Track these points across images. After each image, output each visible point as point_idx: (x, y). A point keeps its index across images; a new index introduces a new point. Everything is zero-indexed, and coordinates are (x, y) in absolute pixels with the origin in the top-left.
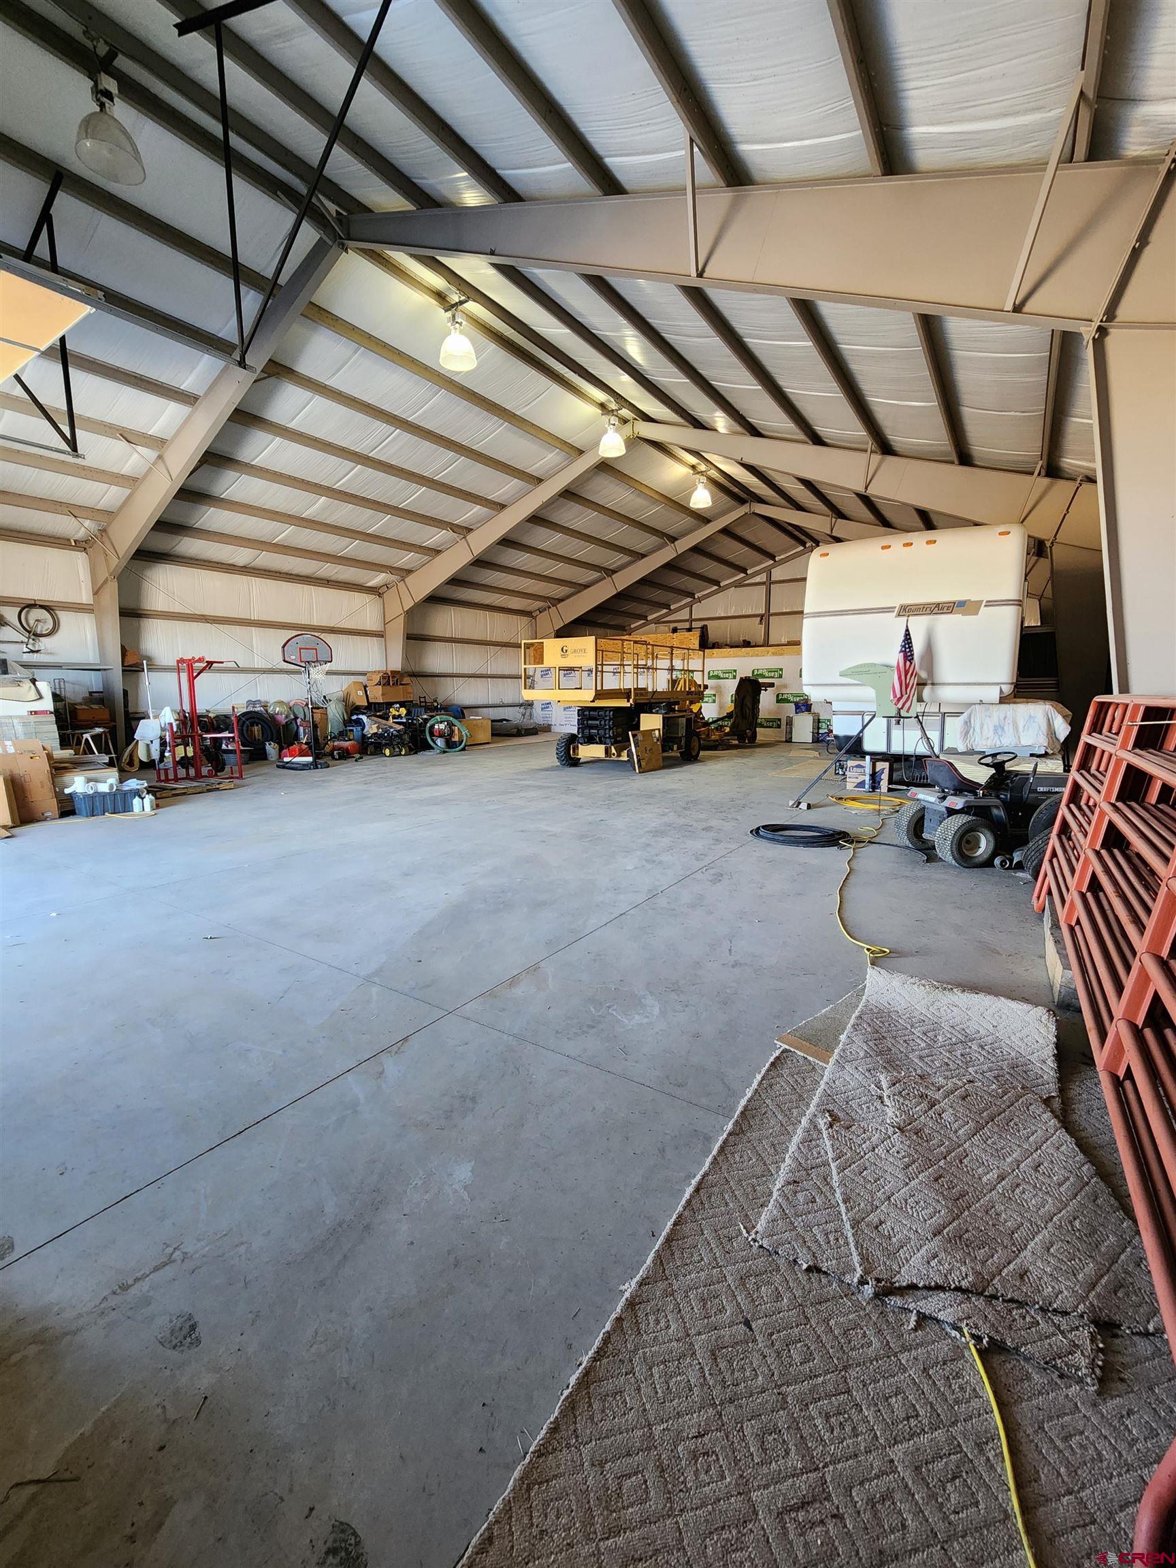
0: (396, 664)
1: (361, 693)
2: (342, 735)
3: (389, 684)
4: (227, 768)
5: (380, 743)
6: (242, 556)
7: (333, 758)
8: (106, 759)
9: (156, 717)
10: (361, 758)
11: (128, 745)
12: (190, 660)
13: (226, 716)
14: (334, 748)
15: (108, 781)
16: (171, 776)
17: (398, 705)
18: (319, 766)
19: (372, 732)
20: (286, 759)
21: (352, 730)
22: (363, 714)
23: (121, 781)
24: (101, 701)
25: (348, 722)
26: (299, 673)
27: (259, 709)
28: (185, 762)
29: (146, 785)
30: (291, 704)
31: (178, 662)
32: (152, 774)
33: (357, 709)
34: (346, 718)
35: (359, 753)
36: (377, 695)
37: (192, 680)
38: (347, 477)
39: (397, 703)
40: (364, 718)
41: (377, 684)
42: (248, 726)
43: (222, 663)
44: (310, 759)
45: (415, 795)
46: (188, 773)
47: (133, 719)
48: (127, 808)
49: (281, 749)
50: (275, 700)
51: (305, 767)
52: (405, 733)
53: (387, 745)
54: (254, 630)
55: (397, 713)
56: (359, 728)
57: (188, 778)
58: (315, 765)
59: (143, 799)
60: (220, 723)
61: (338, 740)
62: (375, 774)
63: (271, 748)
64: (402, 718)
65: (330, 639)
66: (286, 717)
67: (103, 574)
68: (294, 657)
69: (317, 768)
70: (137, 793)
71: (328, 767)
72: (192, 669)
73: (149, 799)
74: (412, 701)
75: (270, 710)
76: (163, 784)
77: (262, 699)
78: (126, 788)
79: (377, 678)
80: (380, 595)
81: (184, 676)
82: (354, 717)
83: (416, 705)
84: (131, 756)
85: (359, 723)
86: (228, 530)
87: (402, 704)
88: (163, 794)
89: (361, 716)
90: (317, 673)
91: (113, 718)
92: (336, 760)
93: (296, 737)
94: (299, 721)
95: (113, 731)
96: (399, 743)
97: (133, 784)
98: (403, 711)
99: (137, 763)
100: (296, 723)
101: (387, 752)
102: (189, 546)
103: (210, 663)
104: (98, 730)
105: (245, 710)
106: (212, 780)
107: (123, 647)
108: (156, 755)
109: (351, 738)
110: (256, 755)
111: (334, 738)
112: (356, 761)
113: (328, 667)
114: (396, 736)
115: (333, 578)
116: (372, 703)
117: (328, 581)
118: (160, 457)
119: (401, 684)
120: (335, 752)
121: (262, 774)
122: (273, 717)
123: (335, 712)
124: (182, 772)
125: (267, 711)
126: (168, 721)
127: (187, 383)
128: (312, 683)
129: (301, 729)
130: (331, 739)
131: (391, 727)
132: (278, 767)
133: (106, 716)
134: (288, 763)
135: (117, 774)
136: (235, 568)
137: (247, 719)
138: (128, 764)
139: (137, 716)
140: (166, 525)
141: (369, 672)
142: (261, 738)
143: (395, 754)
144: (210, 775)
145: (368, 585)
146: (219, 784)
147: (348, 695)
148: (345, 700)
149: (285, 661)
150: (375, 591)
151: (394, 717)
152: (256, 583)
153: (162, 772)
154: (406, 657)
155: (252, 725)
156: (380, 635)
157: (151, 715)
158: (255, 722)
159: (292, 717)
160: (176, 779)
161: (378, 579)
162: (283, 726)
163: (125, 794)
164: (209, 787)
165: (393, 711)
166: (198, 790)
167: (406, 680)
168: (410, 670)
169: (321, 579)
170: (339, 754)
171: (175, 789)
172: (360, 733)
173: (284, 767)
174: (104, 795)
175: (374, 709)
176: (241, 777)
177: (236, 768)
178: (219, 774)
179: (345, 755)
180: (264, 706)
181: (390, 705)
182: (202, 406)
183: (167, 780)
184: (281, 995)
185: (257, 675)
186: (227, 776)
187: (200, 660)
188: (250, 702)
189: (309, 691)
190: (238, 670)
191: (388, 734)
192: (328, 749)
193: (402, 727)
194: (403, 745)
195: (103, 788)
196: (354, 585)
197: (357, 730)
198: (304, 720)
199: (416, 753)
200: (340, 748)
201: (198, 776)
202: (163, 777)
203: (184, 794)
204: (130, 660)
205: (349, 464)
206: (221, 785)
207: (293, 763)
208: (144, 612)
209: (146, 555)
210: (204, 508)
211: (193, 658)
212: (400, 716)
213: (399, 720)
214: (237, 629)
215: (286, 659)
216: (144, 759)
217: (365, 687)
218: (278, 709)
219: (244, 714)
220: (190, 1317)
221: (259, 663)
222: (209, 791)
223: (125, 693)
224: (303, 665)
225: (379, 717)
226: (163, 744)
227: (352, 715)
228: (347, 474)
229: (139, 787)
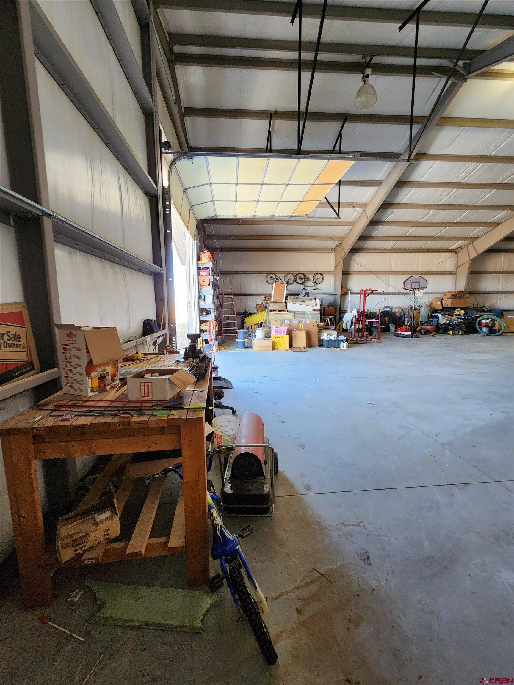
0: (461, 287)
1: (439, 303)
2: (427, 323)
3: (456, 298)
4: (374, 334)
5: (448, 328)
6: (389, 244)
7: (421, 333)
8: (333, 327)
9: (351, 312)
10: (436, 335)
11: (339, 323)
12: (365, 290)
13: (375, 313)
14: (422, 329)
15: (333, 336)
16: (353, 336)
17: (460, 309)
18: (414, 337)
19: (443, 322)
20: (399, 333)
21: (432, 321)
22: (439, 313)
23: (338, 336)
24: (332, 306)
25: (430, 317)
26: (410, 294)
27: (389, 310)
28: (358, 331)
29: (346, 338)
30: (403, 308)
31: (361, 291)
32: (347, 334)
33: (436, 311)
34: (429, 315)
35: (435, 332)
36: (448, 303)
37: (365, 297)
38: (446, 197)
39: (459, 308)
40: (439, 315)
41: (449, 298)
42: (383, 317)
43: (377, 290)
44: (410, 333)
45: (467, 357)
46: (359, 335)
47: (342, 313)
48: (338, 346)
49: (396, 328)
50: (396, 306)
51: (407, 337)
52: (463, 323)
53: (451, 329)
54: (391, 276)
55: (459, 313)
56: (436, 320)
57: (359, 337)
58: (412, 336)
59: (344, 343)
60: (372, 315)
61: (425, 325)
62: (444, 343)
63: (392, 327)
64: (461, 316)
65: (426, 277)
66: (401, 313)
67: (339, 259)
68: (409, 287)
69: (413, 338)
70: (342, 341)
71: (418, 338)
72: (365, 293)
73: (346, 343)
74: (468, 307)
75: (393, 311)
76: (350, 338)
77: (391, 305)
78: (339, 339)
79: (449, 295)
80: (456, 253)
81: (362, 296)
82: (434, 315)
83: (471, 309)
84: (340, 327)
85: (437, 317)
86: (386, 234)
87: (462, 309)
88: (351, 343)
89: (437, 314)
90: (419, 294)
91: (336, 313)
92: (423, 334)
93: (404, 322)
94: (406, 315)
95: (335, 317)
96: (458, 329)
97: (342, 337)
98: (463, 312)
99: (341, 329)
100: (404, 316)
101: (451, 333)
102: (370, 244)
103: (373, 291)
104: (331, 317)
105: (383, 310)
106: (368, 339)
107: (342, 286)
108: (349, 327)
109: (432, 324)
110: (386, 329)
111: (422, 324)
112: (433, 336)
113: (425, 290)
114: (457, 325)
115: (431, 248)
116: (444, 308)
117: (428, 250)
118: (364, 211)
119: (463, 298)
120: (422, 331)
121: (387, 338)
122: (394, 313)
123: (424, 312)
124: (357, 334)
125: (392, 311)
126: (355, 314)
127: (378, 177)
128: (415, 299)
129: (406, 319)
130: (421, 324)
131: (455, 320)
132: (395, 335)
133: (333, 311)
134: (399, 334)
135: (337, 333)
136: (387, 250)
137: (383, 314)
138: (338, 330)
139: (343, 312)
140: (363, 237)
141: (444, 292)
142: (388, 323)
143: (455, 334)
144: (367, 337)
145: (450, 248)
146: (371, 340)
147: (432, 303)
148: (430, 306)
149: (404, 289)
150: (454, 251)
151: (456, 315)
152: (394, 255)
153: (350, 334)
154: (468, 284)
155: (385, 316)
156: (453, 273)
157: (349, 312)
158: (386, 316)
159: (403, 313)
160: (355, 337)
161: (456, 245)
162: (398, 317)
163: (338, 341)
164: (367, 342)
165: (456, 312)
166: (363, 342)
167: (467, 296)
168: (469, 290)
169: (424, 249)
170: (424, 332)
171: (355, 341)
172: (436, 322)
173: (397, 336)
174: (332, 340)
175: (444, 310)
176: (379, 339)
177: (377, 334)
178: (370, 336)
179: (427, 332)
180: (391, 309)
181: (455, 309)
182: (383, 185)
183: (351, 337)
184: (400, 437)
185: (390, 295)
186: (373, 338)
187: (369, 290)
188: (385, 307)
189: (414, 302)
190: (384, 293)
191: (453, 324)
192: (418, 329)
193: (461, 320)
194: (461, 330)
195: (332, 338)
196: (442, 249)
197: (435, 321)
198: (408, 315)
199: (468, 334)
200: (425, 329)
201: (363, 336)
202: (350, 336)
203: (357, 343)
204: (344, 291)
205: (448, 190)
206: (372, 341)
207: (402, 334)
208: (350, 272)
209: (355, 250)
210: (378, 227)
211: (367, 289)
212: (460, 315)
213: (460, 317)
214: (384, 276)
215: (405, 288)
216: (345, 328)
217: (442, 300)
218: (397, 310)
219: (382, 312)
220: (367, 552)
221: (391, 290)
222: (367, 343)
223: (341, 303)
224: (412, 290)
225: (448, 315)
226: (352, 323)
227: (433, 313)
228: (447, 195)
229: (343, 339)
